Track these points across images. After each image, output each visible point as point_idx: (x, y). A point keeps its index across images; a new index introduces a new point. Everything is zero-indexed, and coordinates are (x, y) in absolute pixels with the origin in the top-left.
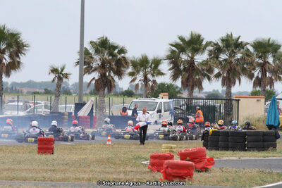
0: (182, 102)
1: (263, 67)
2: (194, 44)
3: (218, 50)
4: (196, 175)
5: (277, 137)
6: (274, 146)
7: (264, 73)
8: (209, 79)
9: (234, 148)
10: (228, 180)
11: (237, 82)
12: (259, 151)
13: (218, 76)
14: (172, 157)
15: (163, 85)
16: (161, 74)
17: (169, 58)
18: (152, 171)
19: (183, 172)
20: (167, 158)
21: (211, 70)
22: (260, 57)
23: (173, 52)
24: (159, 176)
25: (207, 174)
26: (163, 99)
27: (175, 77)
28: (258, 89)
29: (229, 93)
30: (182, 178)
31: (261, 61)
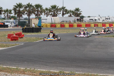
0: (17, 20)
1: (38, 11)
2: (20, 6)
3: (26, 7)
4: (19, 39)
5: (41, 29)
6: (40, 31)
7: (38, 13)
8: (24, 14)
9: (30, 32)
10: (27, 40)
11: (31, 15)
12: (37, 32)
13: (26, 14)
14: (13, 35)
15: (12, 16)
16: (12, 13)
17: (13, 9)
18: (8, 38)
19: (16, 38)
20: (12, 35)
21: (24, 12)
22: (37, 9)
23: (14, 8)
24: (10, 40)
25: (22, 39)
26: (12, 20)
27: (15, 14)
28: (36, 17)
29: (29, 18)
30: (15, 40)
31: (37, 10)
